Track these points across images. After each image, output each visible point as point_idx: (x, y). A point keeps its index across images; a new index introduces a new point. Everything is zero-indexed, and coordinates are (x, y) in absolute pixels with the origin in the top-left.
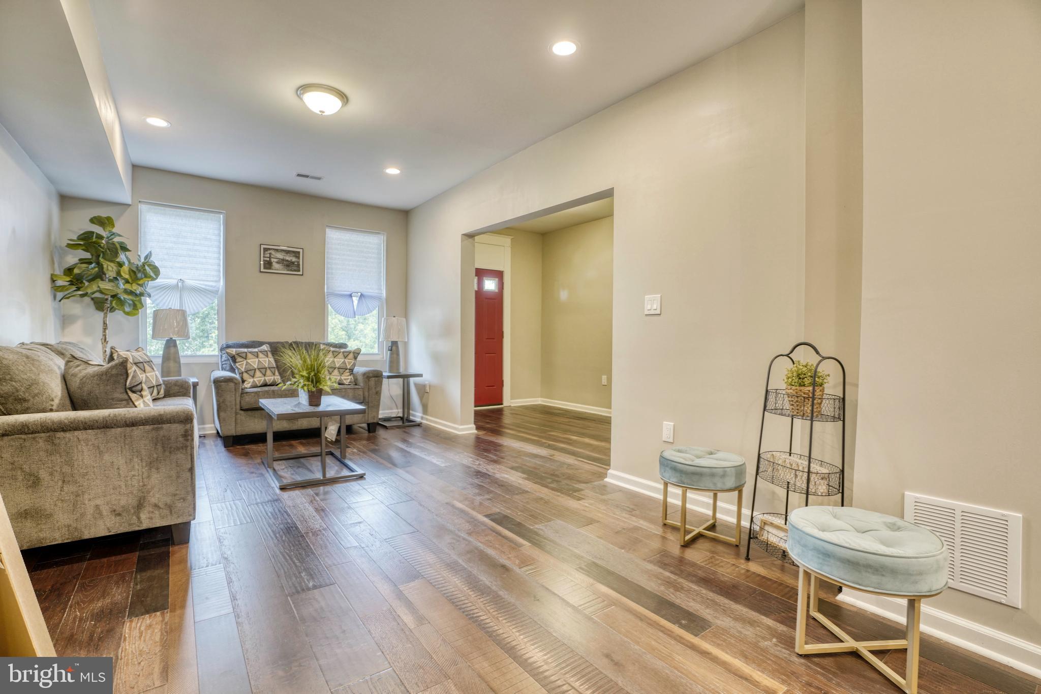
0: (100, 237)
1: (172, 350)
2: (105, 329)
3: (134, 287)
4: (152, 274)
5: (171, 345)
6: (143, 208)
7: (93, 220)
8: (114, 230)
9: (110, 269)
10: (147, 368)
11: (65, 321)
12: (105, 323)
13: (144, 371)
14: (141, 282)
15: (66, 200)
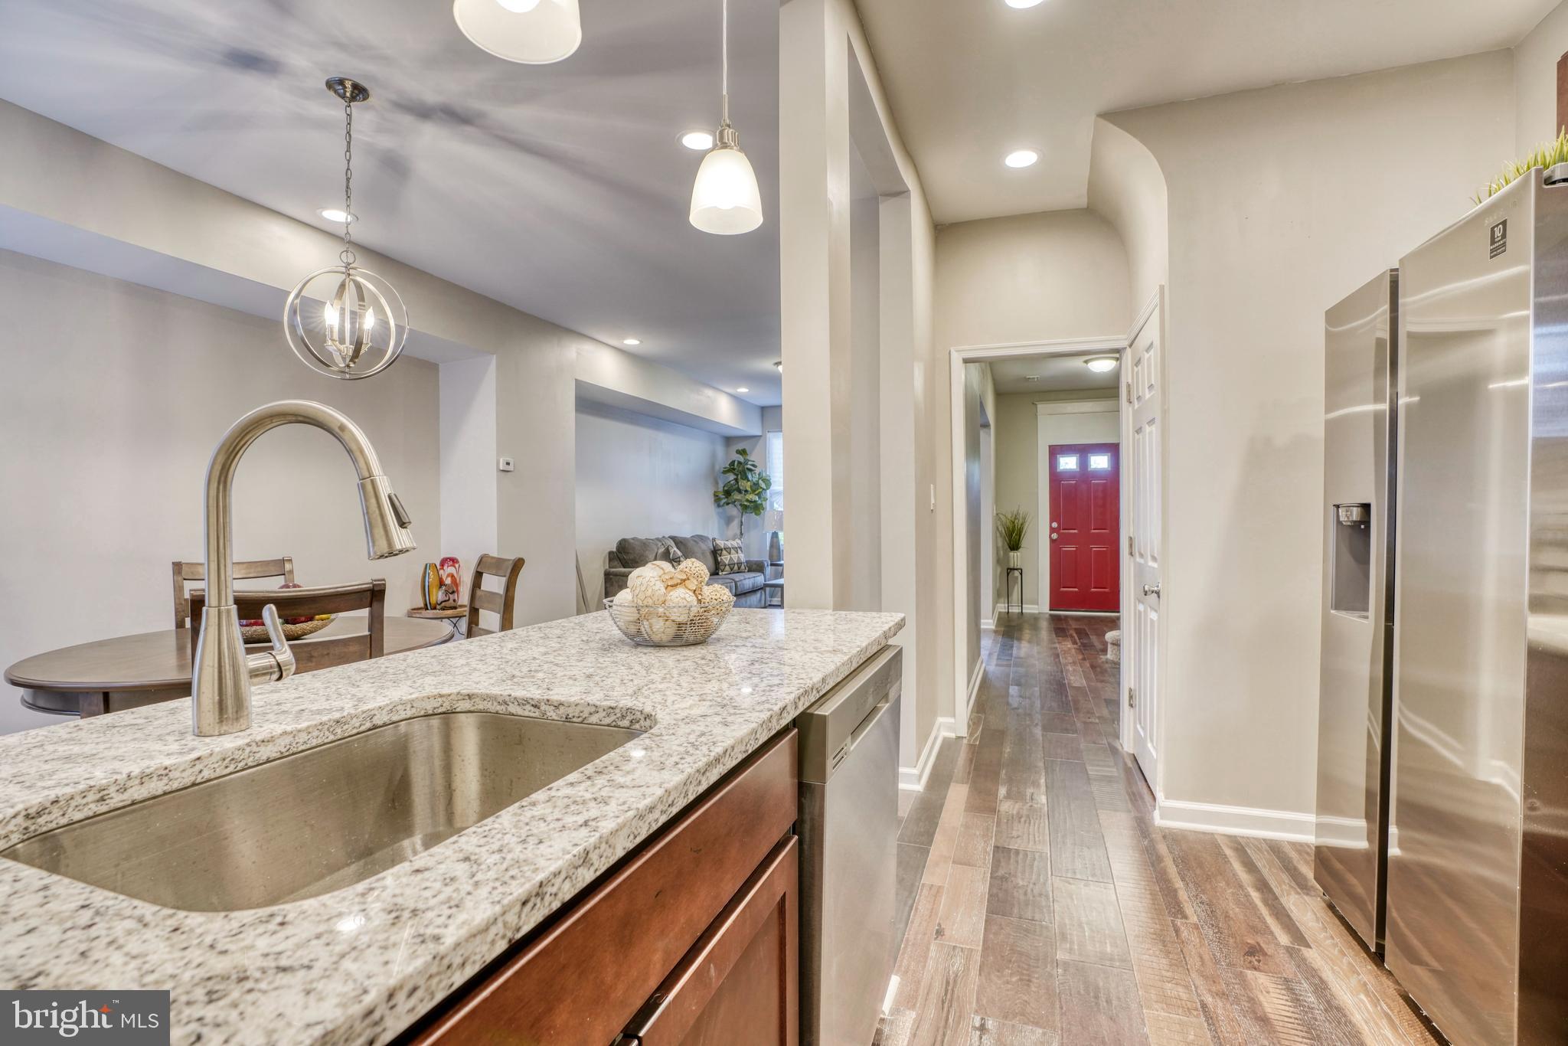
0: (739, 463)
1: (775, 540)
2: (741, 525)
3: (752, 497)
4: (763, 485)
5: (775, 535)
6: (770, 435)
7: (738, 452)
8: (748, 458)
9: (744, 485)
10: (739, 551)
11: (729, 520)
12: (742, 522)
13: (730, 554)
14: (757, 492)
15: (729, 440)
